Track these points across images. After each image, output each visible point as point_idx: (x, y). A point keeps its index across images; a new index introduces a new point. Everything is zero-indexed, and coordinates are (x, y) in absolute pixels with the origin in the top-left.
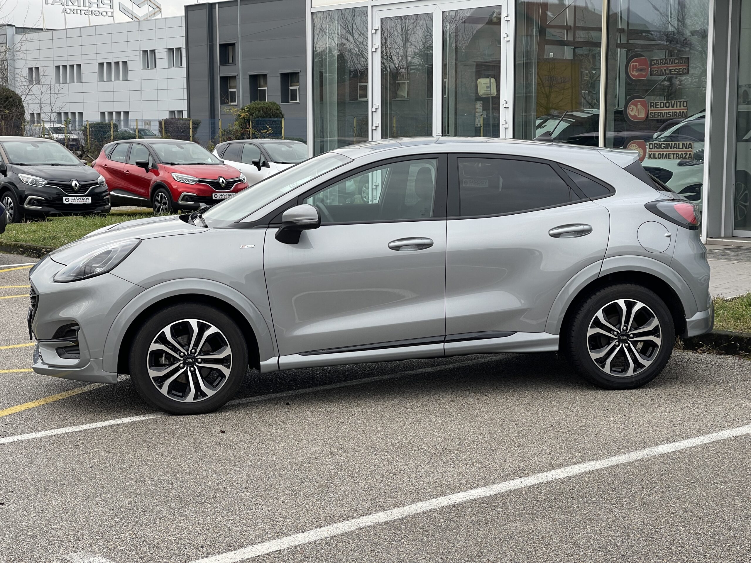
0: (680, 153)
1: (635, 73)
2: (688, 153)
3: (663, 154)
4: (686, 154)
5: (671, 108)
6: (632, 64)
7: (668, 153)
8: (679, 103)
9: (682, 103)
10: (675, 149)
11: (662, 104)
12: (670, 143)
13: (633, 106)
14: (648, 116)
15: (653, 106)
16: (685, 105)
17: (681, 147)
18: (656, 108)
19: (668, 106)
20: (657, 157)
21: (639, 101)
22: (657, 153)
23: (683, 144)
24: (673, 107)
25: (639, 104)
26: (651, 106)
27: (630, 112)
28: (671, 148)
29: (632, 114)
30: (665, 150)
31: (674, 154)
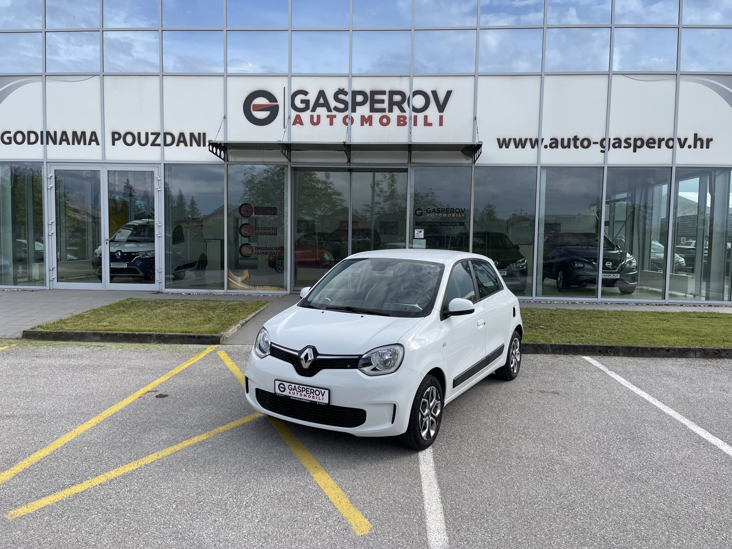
5: (267, 230)
6: (242, 208)
8: (272, 229)
11: (262, 229)
16: (275, 229)
17: (274, 249)
20: (260, 253)
22: (260, 252)
23: (275, 248)
24: (268, 230)
25: (248, 228)
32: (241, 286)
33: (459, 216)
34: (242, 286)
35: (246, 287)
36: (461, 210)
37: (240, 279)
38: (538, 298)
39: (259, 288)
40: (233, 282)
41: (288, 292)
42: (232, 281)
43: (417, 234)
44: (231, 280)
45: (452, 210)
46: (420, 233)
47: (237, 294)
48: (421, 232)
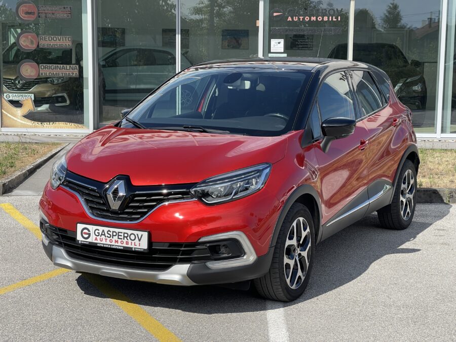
0: (68, 73)
1: (24, 15)
2: (75, 73)
3: (53, 73)
4: (73, 74)
7: (57, 72)
9: (67, 39)
10: (63, 70)
12: (59, 65)
13: (24, 39)
14: (38, 46)
15: (42, 39)
18: (45, 40)
19: (55, 39)
21: (30, 35)
26: (41, 39)
27: (23, 43)
28: (60, 69)
29: (25, 44)
30: (54, 70)
31: (62, 73)
32: (21, 121)
33: (334, 20)
34: (24, 122)
35: (29, 123)
36: (336, 12)
37: (19, 112)
38: (444, 135)
39: (48, 125)
40: (10, 116)
41: (91, 130)
42: (8, 115)
43: (274, 46)
44: (6, 113)
45: (324, 11)
46: (278, 45)
47: (16, 133)
48: (279, 43)
